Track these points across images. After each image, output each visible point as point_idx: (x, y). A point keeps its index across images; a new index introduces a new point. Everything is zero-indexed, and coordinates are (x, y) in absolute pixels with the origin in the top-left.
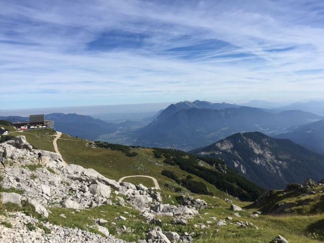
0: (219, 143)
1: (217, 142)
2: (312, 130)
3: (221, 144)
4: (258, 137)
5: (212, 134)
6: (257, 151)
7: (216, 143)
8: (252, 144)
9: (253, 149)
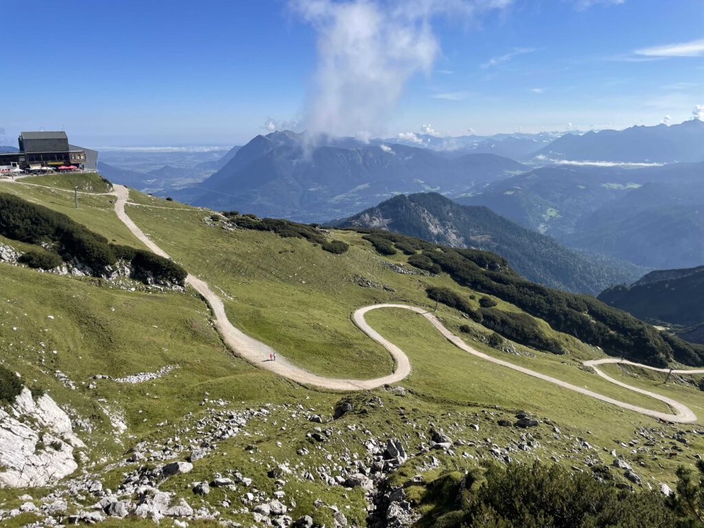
0: (367, 215)
1: (364, 213)
2: (516, 189)
3: (371, 216)
4: (434, 202)
5: (338, 197)
6: (435, 230)
7: (362, 214)
8: (426, 216)
9: (427, 226)
